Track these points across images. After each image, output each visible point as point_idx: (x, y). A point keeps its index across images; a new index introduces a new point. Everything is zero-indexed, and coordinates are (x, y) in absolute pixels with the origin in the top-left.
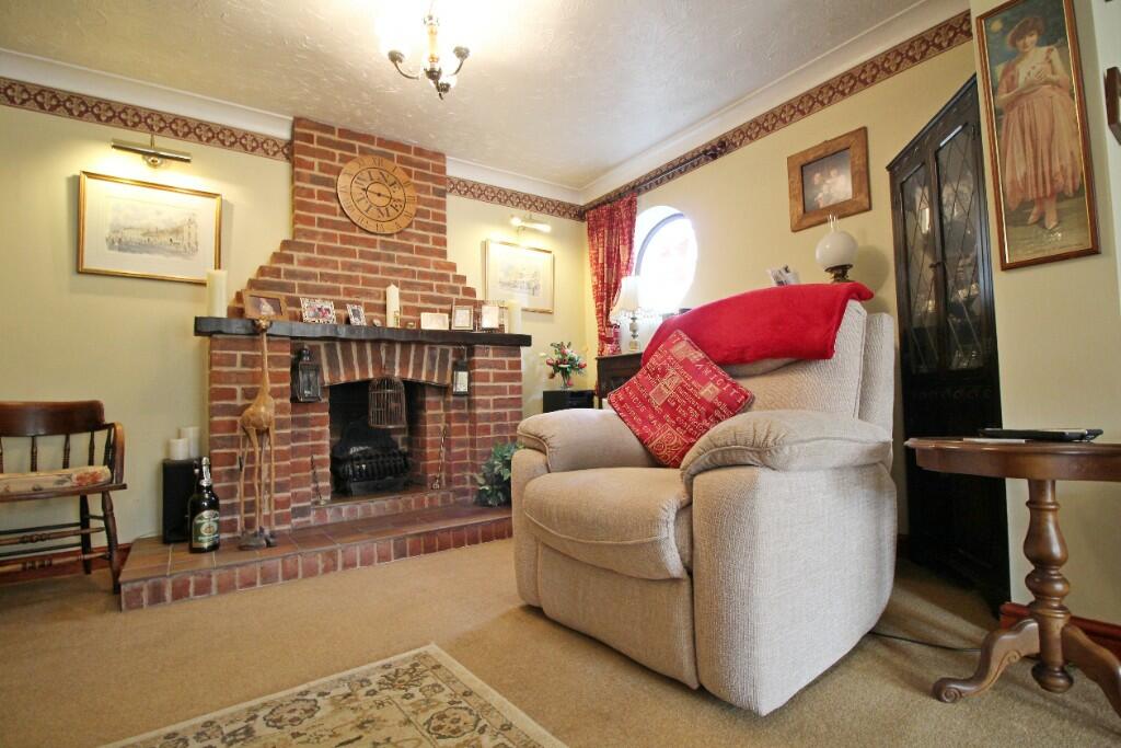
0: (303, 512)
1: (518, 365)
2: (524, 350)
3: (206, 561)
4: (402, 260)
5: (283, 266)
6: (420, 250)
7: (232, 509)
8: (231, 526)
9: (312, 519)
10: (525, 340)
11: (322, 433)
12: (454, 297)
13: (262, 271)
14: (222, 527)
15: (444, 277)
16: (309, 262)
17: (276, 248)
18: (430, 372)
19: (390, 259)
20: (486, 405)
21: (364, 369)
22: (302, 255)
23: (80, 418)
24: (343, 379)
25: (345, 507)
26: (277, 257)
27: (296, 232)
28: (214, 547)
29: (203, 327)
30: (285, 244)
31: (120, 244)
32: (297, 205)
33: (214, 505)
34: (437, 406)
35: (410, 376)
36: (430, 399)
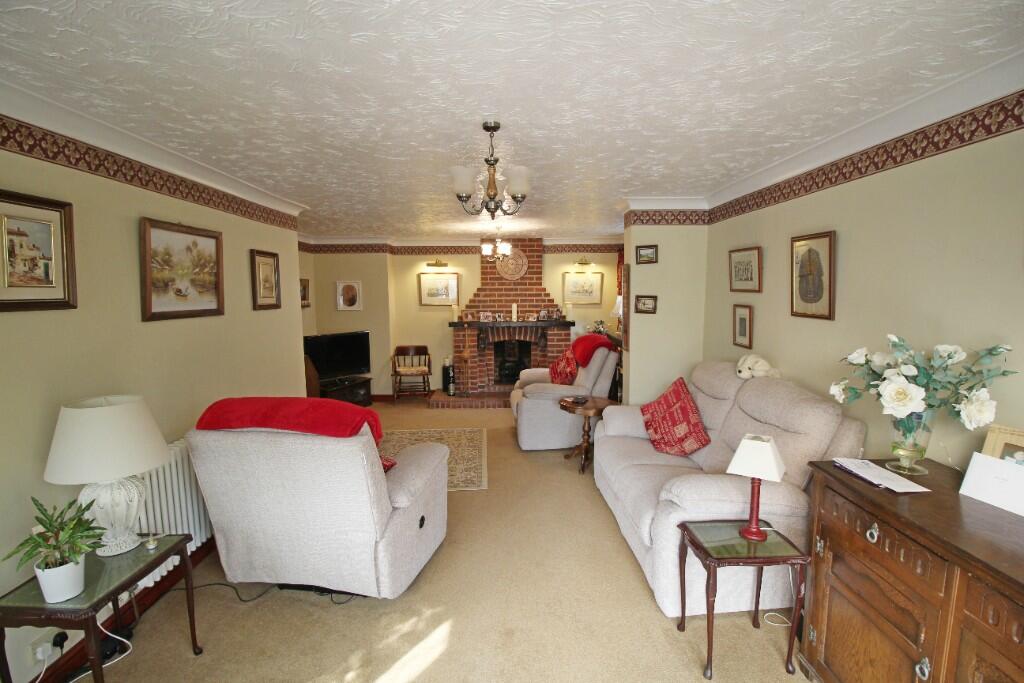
0: (483, 387)
1: (569, 335)
2: (572, 328)
3: (452, 399)
4: (521, 290)
5: (477, 299)
6: (530, 284)
7: (458, 383)
8: (459, 389)
9: (486, 390)
10: (573, 324)
11: (491, 359)
12: (543, 304)
13: (471, 301)
14: (456, 389)
15: (540, 295)
16: (486, 296)
17: (475, 291)
18: (531, 337)
19: (516, 290)
20: (553, 352)
21: (504, 337)
22: (484, 293)
23: (422, 351)
24: (496, 340)
25: (497, 388)
26: (475, 295)
27: (483, 284)
28: (454, 395)
29: (451, 324)
30: (479, 290)
31: (431, 295)
32: (483, 273)
33: (453, 382)
34: (536, 350)
35: (522, 338)
36: (533, 347)
